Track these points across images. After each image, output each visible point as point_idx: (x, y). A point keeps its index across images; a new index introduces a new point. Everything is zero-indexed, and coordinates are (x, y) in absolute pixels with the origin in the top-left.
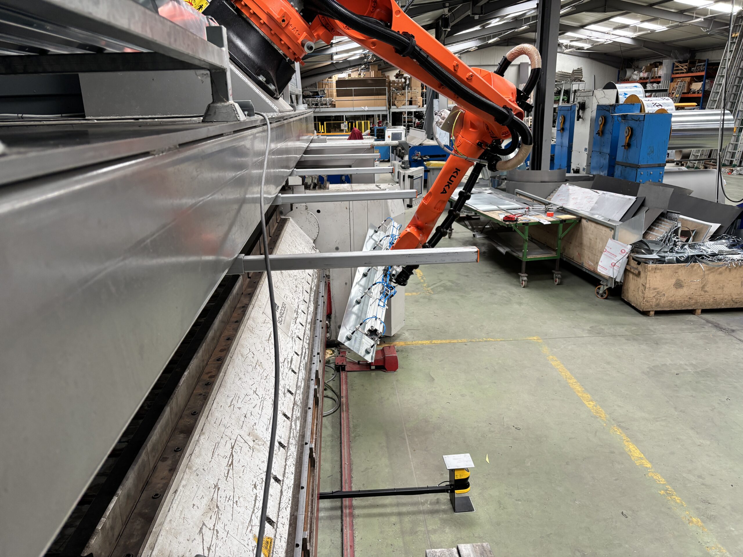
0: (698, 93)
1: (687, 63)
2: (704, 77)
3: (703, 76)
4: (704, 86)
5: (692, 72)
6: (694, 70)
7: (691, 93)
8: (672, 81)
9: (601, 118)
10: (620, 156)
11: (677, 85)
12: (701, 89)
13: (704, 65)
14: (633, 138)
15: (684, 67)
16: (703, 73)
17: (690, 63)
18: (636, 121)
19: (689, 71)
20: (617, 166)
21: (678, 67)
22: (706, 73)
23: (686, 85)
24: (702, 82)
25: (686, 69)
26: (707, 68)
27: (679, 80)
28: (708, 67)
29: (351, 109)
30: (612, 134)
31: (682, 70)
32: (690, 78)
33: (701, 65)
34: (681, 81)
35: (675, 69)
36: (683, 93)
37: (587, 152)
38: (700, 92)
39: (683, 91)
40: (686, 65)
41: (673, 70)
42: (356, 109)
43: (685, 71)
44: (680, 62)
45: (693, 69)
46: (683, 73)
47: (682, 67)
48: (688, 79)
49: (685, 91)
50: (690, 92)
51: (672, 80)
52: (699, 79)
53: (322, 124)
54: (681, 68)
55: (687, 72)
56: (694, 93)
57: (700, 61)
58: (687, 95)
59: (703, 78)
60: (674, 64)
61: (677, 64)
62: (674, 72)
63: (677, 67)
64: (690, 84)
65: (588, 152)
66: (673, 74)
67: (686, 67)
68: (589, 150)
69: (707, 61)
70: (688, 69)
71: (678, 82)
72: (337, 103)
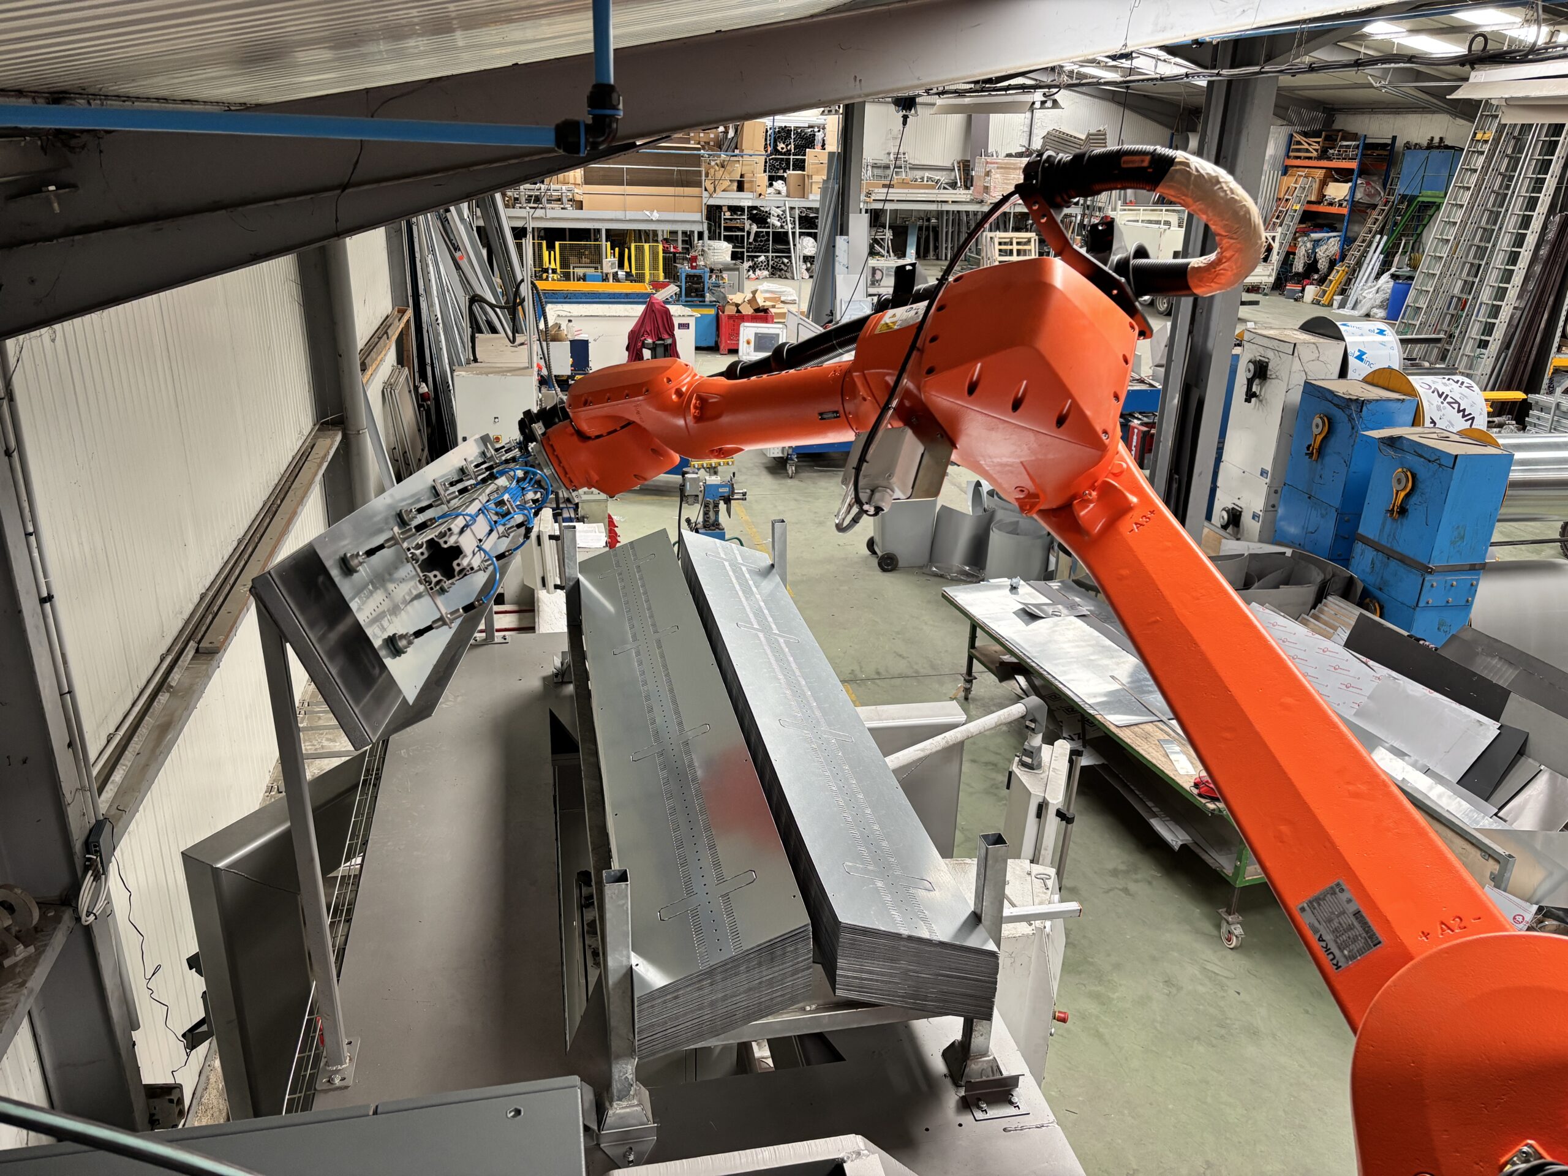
0: (1341, 205)
1: (1320, 137)
2: (1356, 173)
3: (1353, 170)
4: (1353, 191)
5: (1329, 159)
6: (1333, 154)
7: (1326, 203)
8: (1285, 173)
9: (1317, 420)
10: (1371, 524)
11: (1296, 182)
12: (1347, 198)
13: (1357, 147)
14: (1414, 499)
15: (1313, 146)
16: (1353, 165)
17: (1326, 139)
18: (1430, 461)
19: (1323, 155)
20: (1359, 547)
21: (1302, 144)
22: (1361, 164)
23: (1316, 186)
24: (1350, 184)
25: (1316, 150)
26: (1363, 155)
27: (1300, 173)
28: (1365, 152)
29: (619, 215)
30: (1347, 466)
31: (1307, 151)
32: (1324, 171)
33: (1348, 147)
34: (1306, 177)
35: (1293, 147)
36: (1309, 202)
37: (1268, 481)
38: (1345, 204)
39: (1309, 199)
40: (1318, 143)
41: (1289, 149)
42: (630, 215)
43: (1315, 154)
44: (1306, 134)
45: (1331, 151)
46: (1310, 158)
47: (1309, 144)
48: (1320, 174)
49: (1313, 198)
50: (1322, 202)
51: (1286, 170)
52: (1344, 175)
53: (551, 247)
54: (1306, 146)
55: (1319, 158)
56: (1331, 204)
57: (1348, 136)
58: (1315, 206)
59: (1353, 174)
60: (1291, 136)
61: (1298, 138)
62: (1291, 154)
63: (1299, 143)
64: (1324, 184)
65: (1271, 481)
66: (1288, 157)
67: (1317, 147)
68: (1272, 475)
69: (1362, 139)
70: (1322, 152)
71: (1300, 176)
72: (586, 200)
